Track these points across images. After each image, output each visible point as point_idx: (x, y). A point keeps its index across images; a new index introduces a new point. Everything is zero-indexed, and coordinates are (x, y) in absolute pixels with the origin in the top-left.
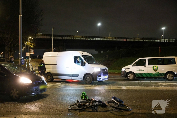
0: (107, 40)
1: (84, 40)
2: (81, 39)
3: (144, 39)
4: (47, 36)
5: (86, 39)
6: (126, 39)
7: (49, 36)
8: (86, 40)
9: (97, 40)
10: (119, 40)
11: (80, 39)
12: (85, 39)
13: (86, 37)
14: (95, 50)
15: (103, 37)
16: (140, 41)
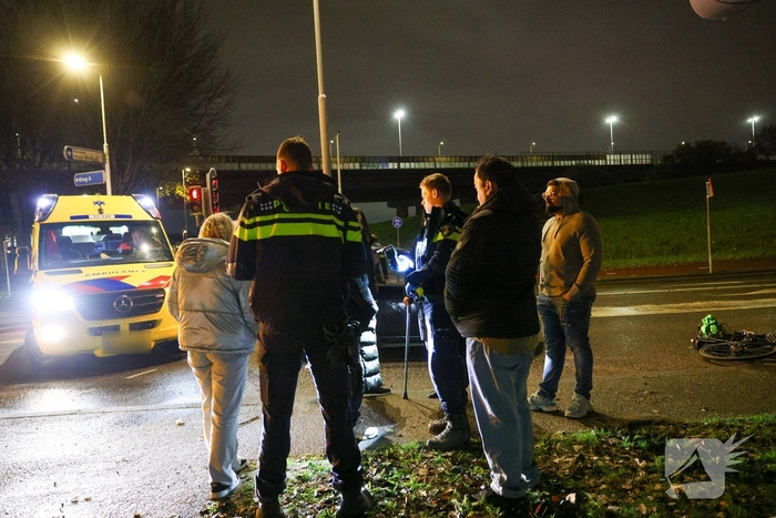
1: (355, 171)
2: (346, 166)
3: (554, 158)
4: (227, 161)
5: (361, 166)
7: (233, 162)
8: (360, 171)
9: (399, 169)
12: (357, 166)
13: (362, 160)
14: (385, 204)
15: (418, 158)
16: (541, 164)
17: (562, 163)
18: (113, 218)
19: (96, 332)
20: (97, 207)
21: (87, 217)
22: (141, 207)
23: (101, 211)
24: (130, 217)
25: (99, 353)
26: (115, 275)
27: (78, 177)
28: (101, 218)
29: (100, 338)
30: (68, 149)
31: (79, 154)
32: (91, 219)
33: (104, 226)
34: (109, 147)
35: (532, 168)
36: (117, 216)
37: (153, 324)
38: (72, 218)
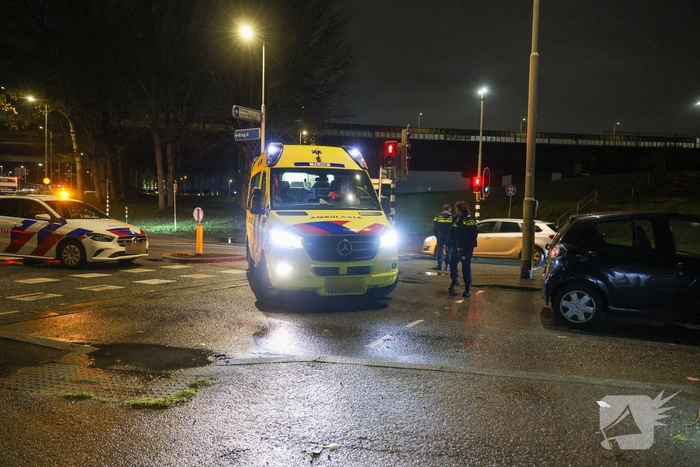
0: (513, 141)
1: (439, 141)
2: (431, 137)
5: (445, 137)
6: (577, 140)
7: (334, 129)
8: (445, 142)
10: (552, 141)
11: (427, 137)
12: (442, 137)
13: (447, 132)
15: (500, 132)
16: (624, 143)
17: (642, 144)
18: (329, 167)
19: (319, 272)
20: (316, 156)
21: (308, 164)
22: (351, 158)
23: (318, 159)
24: (343, 166)
25: (323, 292)
26: (336, 219)
27: (237, 133)
28: (319, 166)
29: (323, 278)
30: (237, 108)
31: (244, 113)
32: (312, 166)
33: (321, 173)
34: (266, 107)
35: (614, 147)
36: (332, 165)
37: (366, 270)
38: (296, 164)
